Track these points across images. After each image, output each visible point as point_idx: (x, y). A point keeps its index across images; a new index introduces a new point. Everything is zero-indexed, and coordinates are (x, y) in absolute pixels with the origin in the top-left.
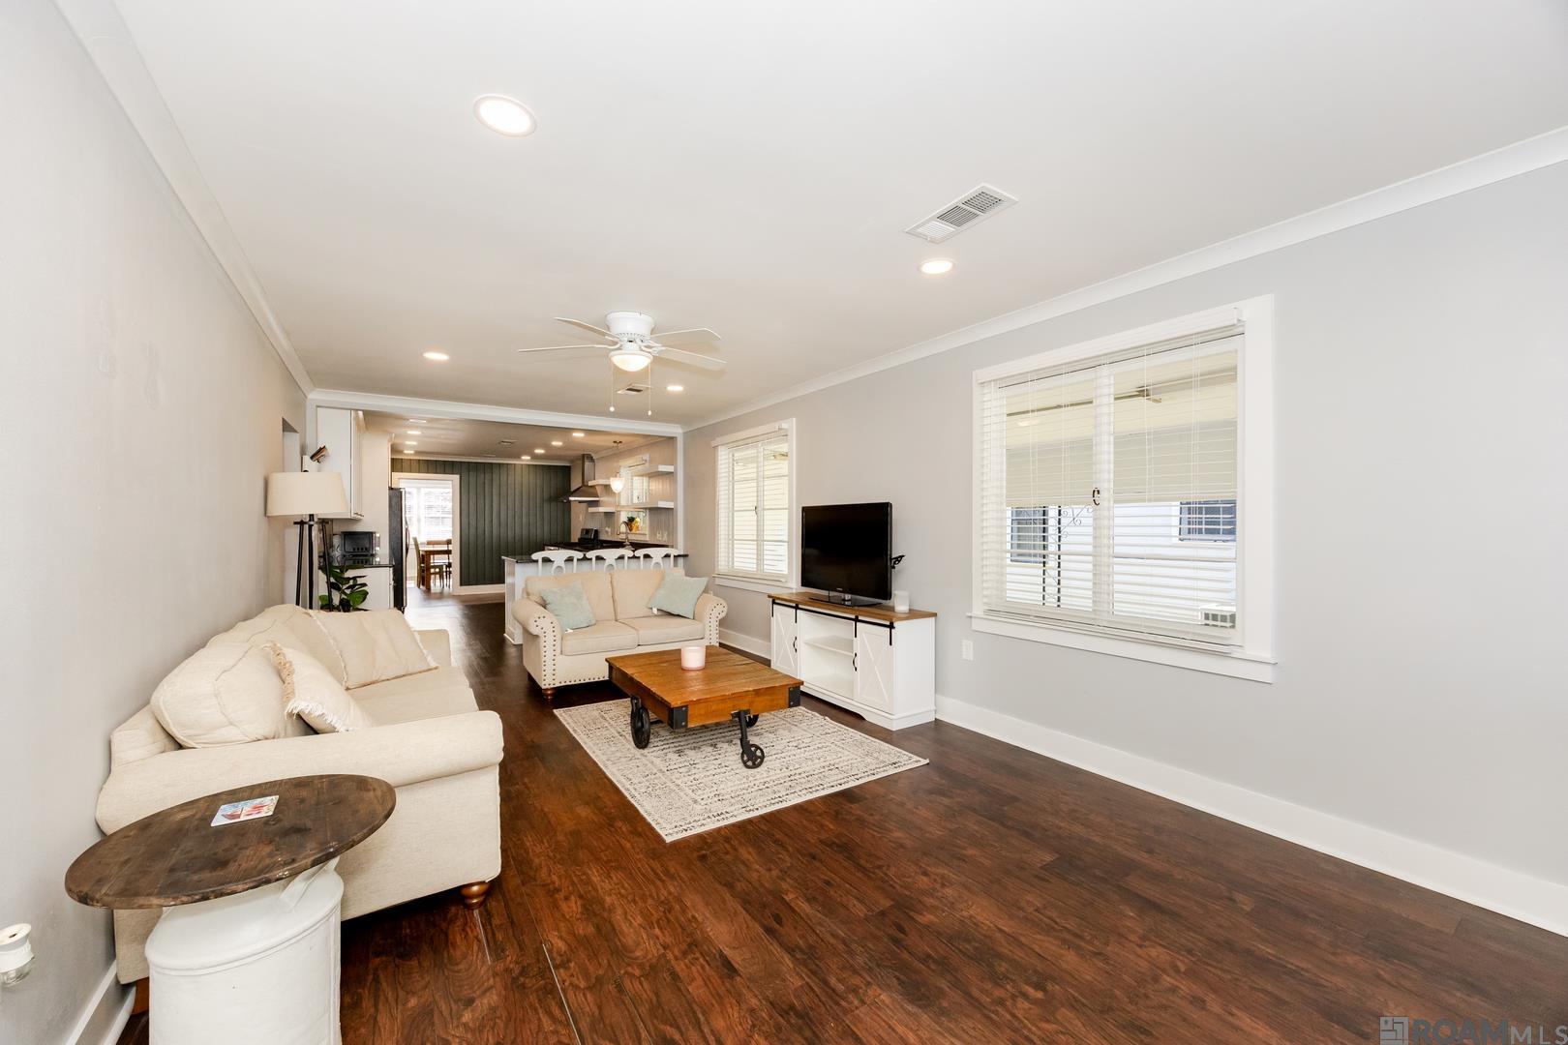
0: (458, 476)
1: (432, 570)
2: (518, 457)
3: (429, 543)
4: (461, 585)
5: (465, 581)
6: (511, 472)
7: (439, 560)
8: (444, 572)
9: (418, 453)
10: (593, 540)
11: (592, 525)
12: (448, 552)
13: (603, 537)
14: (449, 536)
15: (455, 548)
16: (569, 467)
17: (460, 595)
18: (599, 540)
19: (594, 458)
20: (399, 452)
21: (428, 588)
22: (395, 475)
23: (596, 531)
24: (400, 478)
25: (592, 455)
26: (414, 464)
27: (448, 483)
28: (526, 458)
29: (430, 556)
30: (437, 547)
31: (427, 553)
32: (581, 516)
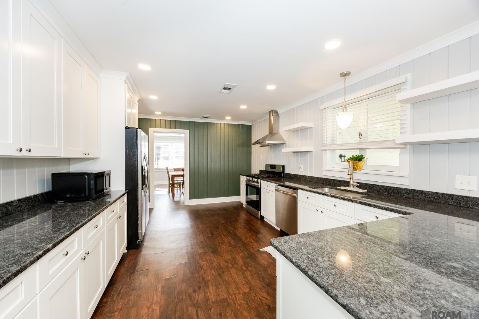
0: (188, 131)
1: (175, 185)
2: (222, 118)
3: (175, 170)
4: (190, 199)
5: (192, 196)
7: (179, 180)
8: (180, 185)
9: (164, 114)
10: (280, 173)
12: (183, 176)
14: (182, 166)
15: (187, 173)
16: (251, 125)
17: (188, 206)
18: (286, 173)
19: (279, 113)
20: (152, 113)
21: (173, 196)
22: (151, 130)
23: (284, 166)
24: (154, 132)
25: (278, 111)
26: (163, 123)
27: (183, 135)
28: (228, 118)
29: (175, 178)
30: (177, 172)
31: (173, 176)
32: (262, 155)
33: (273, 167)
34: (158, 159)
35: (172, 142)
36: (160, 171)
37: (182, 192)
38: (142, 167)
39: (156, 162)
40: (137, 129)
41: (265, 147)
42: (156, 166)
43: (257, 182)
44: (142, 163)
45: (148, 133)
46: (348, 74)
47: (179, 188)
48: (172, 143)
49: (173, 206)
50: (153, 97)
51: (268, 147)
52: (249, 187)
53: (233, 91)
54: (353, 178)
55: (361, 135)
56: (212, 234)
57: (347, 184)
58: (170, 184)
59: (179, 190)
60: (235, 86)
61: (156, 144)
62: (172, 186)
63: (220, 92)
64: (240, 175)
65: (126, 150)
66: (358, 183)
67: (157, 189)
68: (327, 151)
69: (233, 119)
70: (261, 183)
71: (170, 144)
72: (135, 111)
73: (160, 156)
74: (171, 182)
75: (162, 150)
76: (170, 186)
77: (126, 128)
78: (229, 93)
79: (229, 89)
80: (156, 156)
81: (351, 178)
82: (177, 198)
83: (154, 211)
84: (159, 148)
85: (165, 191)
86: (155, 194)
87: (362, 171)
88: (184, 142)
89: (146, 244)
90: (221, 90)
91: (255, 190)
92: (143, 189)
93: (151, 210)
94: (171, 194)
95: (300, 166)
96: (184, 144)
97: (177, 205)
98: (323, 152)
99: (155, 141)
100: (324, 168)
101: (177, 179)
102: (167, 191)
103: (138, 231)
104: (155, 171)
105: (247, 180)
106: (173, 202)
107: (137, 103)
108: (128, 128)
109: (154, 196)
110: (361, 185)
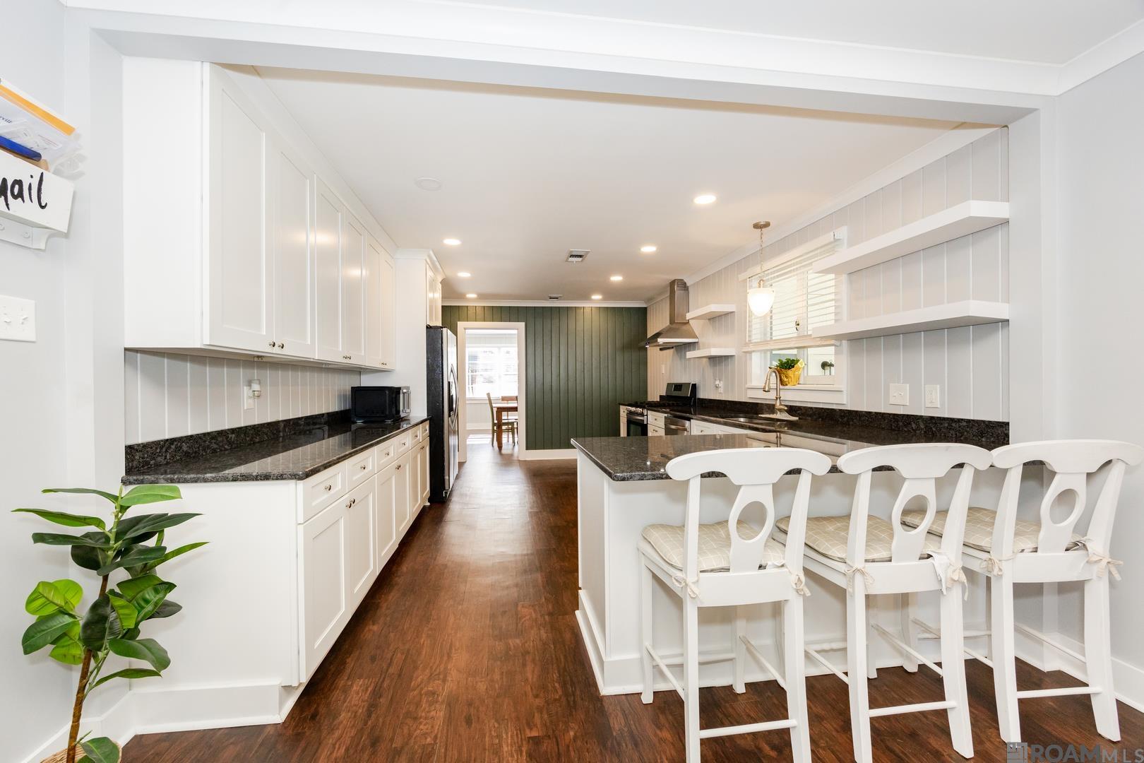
0: (523, 324)
1: (504, 427)
2: (585, 296)
3: (504, 399)
4: (527, 448)
5: (530, 445)
6: (580, 317)
7: (510, 417)
8: (512, 429)
9: (482, 297)
10: (690, 398)
11: (684, 377)
12: (515, 409)
13: (702, 394)
14: (514, 393)
15: (522, 405)
16: (646, 308)
17: (525, 461)
18: (699, 399)
19: (688, 285)
20: (461, 296)
21: (500, 447)
22: (461, 325)
23: (694, 386)
24: (465, 329)
25: (685, 281)
26: (479, 311)
27: (515, 332)
28: (597, 297)
29: (503, 413)
30: (508, 403)
31: (500, 410)
32: (663, 366)
33: (678, 387)
34: (473, 381)
35: (499, 345)
36: (477, 402)
37: (516, 441)
38: (449, 383)
39: (470, 386)
40: (442, 328)
41: (668, 351)
42: (469, 395)
43: (642, 415)
44: (448, 377)
45: (455, 333)
46: (767, 225)
47: (511, 436)
48: (499, 348)
49: (499, 459)
50: (464, 275)
51: (672, 350)
52: (632, 427)
53: (588, 258)
54: (780, 398)
55: (798, 325)
56: (555, 495)
57: (771, 408)
58: (494, 424)
59: (511, 440)
60: (587, 253)
61: (469, 350)
62: (499, 429)
63: (567, 261)
64: (620, 404)
65: (428, 358)
66: (786, 406)
67: (471, 436)
68: (753, 354)
69: (605, 299)
70: (647, 415)
71: (495, 350)
72: (438, 295)
73: (477, 373)
74: (496, 422)
75: (481, 363)
76: (495, 428)
77: (427, 327)
78: (582, 260)
79: (581, 256)
80: (470, 374)
81: (777, 398)
82: (506, 449)
83: (466, 465)
84: (474, 358)
85: (488, 439)
86: (468, 443)
87: (798, 387)
88: (516, 345)
89: (455, 498)
90: (568, 259)
91: (639, 429)
92: (450, 416)
93: (461, 465)
94: (495, 443)
95: (717, 382)
96: (516, 349)
97: (506, 461)
98: (748, 355)
99: (467, 345)
100: (749, 385)
101: (508, 416)
102: (490, 440)
103: (444, 476)
104: (467, 402)
105: (630, 413)
106: (499, 456)
107: (440, 286)
108: (431, 327)
109: (465, 446)
110: (792, 410)
